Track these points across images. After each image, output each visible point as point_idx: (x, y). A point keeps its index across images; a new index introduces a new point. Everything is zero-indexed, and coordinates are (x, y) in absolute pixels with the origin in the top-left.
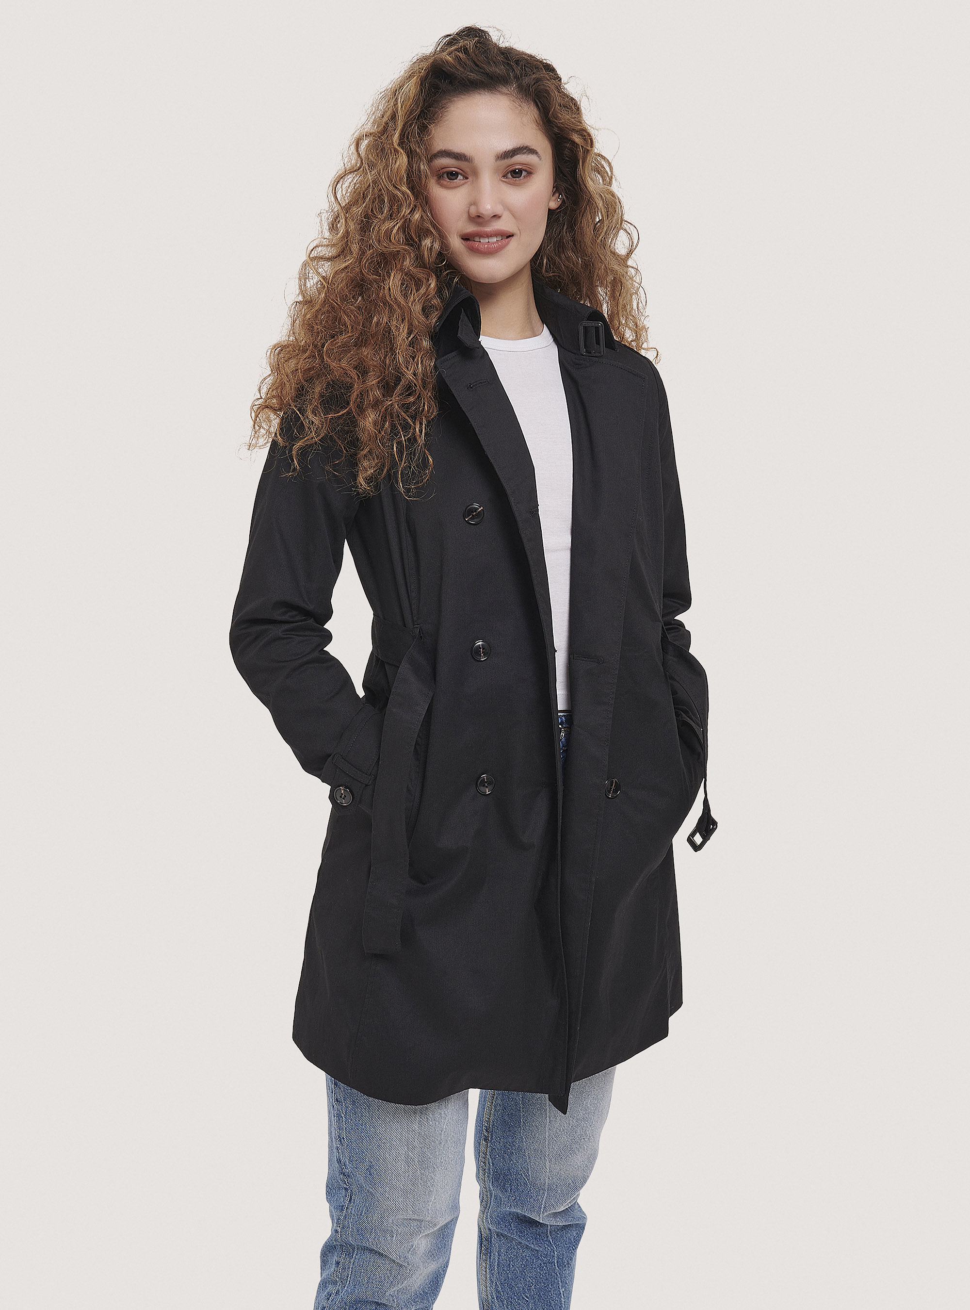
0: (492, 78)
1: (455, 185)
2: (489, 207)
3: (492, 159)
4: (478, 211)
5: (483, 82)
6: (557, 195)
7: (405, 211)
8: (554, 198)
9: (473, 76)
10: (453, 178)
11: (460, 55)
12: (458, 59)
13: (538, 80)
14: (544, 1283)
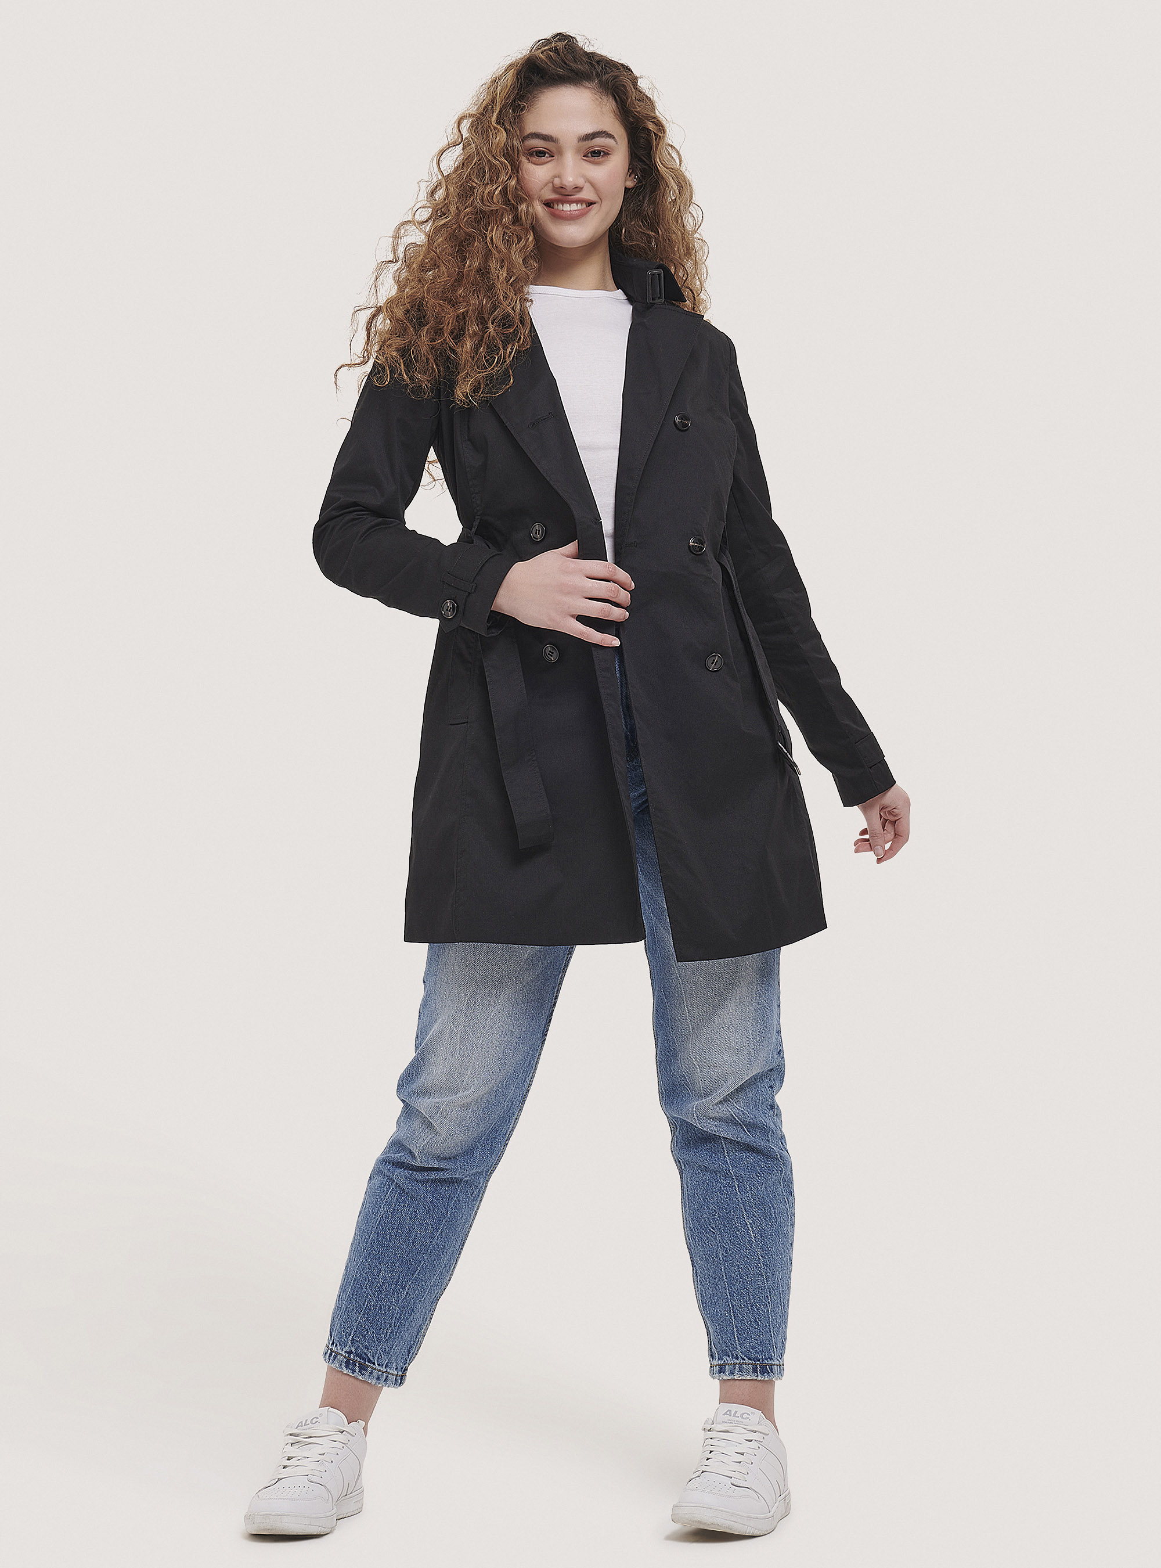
0: (577, 74)
1: (543, 161)
2: (571, 179)
3: (575, 140)
4: (562, 184)
5: (569, 77)
6: (633, 176)
7: (503, 177)
8: (630, 178)
9: (560, 71)
10: (540, 155)
11: (551, 54)
12: (549, 57)
13: (616, 77)
14: (726, 1209)
